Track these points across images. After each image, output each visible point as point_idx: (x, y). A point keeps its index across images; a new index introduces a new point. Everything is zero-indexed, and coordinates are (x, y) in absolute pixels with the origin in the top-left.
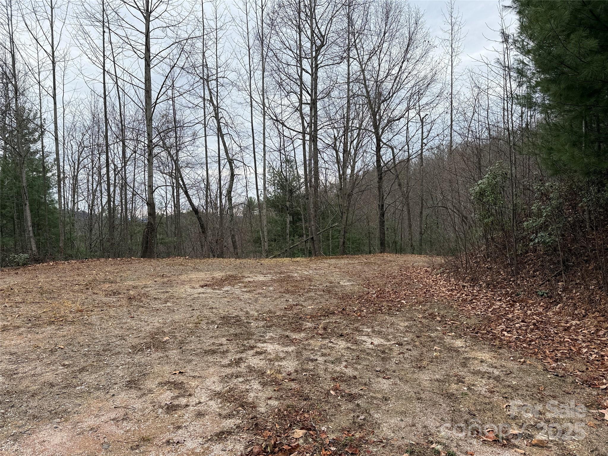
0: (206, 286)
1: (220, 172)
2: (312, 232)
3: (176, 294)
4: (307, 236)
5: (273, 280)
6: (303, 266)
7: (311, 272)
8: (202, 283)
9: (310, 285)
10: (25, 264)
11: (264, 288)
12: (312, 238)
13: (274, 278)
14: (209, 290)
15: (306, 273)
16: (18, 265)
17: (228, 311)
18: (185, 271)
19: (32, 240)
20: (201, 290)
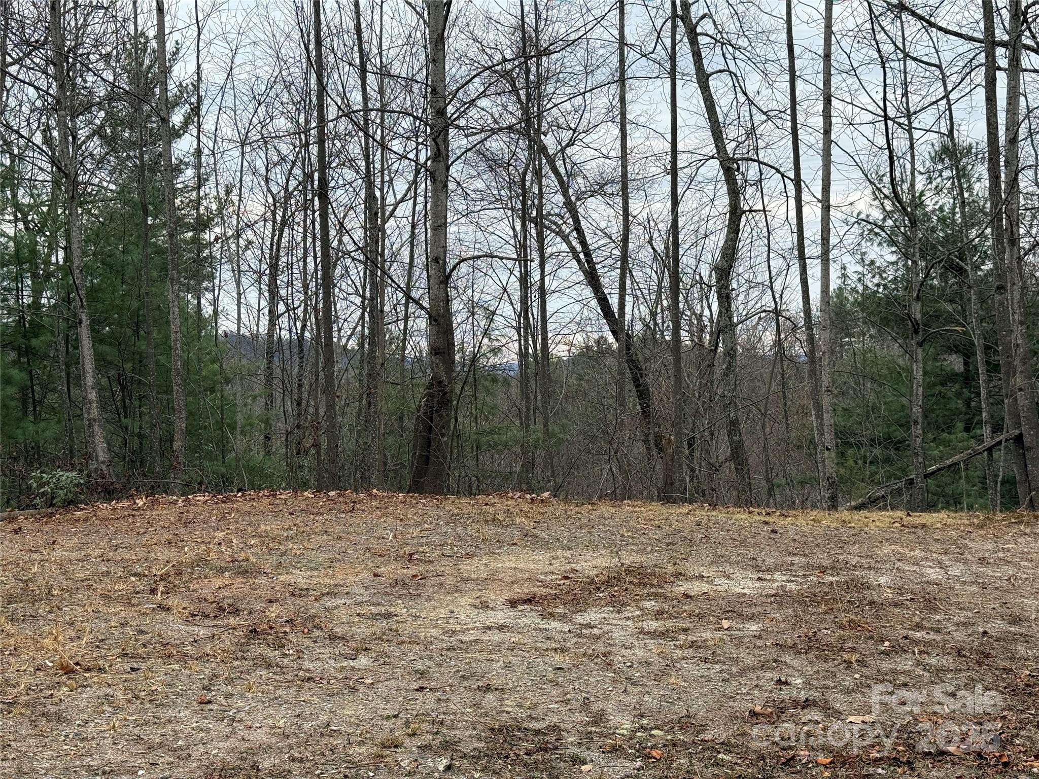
0: (528, 601)
1: (675, 202)
2: (1016, 416)
3: (406, 629)
4: (997, 428)
5: (780, 598)
6: (936, 547)
7: (956, 570)
8: (521, 591)
9: (918, 627)
10: (70, 502)
11: (726, 624)
12: (1019, 439)
13: (792, 587)
14: (529, 618)
15: (933, 574)
16: (51, 505)
17: (534, 707)
18: (492, 546)
19: (96, 428)
20: (503, 616)
